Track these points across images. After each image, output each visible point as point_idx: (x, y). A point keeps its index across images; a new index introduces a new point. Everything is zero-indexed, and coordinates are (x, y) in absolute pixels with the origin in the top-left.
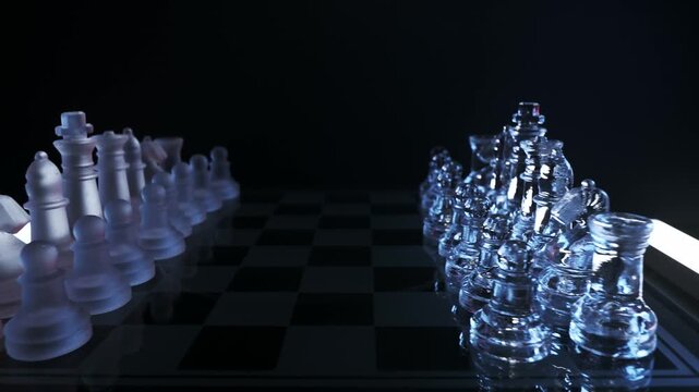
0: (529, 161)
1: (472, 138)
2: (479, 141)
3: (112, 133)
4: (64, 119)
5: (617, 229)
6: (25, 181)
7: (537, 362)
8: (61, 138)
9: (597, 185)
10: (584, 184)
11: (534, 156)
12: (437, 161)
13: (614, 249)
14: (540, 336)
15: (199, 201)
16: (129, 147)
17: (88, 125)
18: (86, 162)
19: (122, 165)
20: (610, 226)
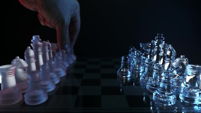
0: (162, 50)
1: (141, 44)
2: (143, 44)
3: (45, 41)
4: (34, 38)
5: (194, 68)
6: (25, 55)
7: (172, 105)
8: (33, 43)
9: (185, 57)
10: (182, 56)
11: (164, 49)
12: (133, 50)
13: (194, 74)
14: (173, 98)
15: (68, 61)
16: (49, 46)
17: (40, 39)
18: (40, 50)
19: (48, 51)
20: (191, 68)
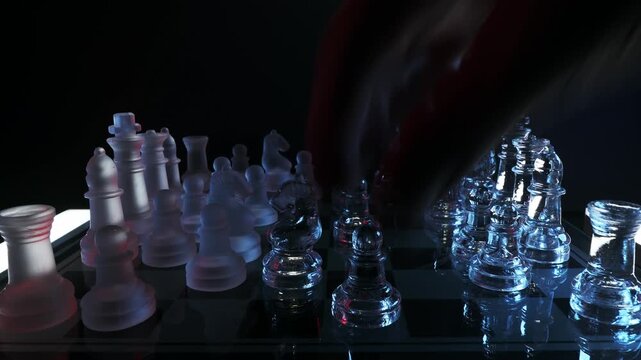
0: (520, 156)
3: (154, 131)
4: (116, 119)
5: (613, 214)
6: (86, 174)
8: (113, 136)
11: (526, 152)
13: (612, 232)
16: (166, 144)
17: (137, 124)
18: (136, 158)
19: (163, 160)
20: (605, 211)
